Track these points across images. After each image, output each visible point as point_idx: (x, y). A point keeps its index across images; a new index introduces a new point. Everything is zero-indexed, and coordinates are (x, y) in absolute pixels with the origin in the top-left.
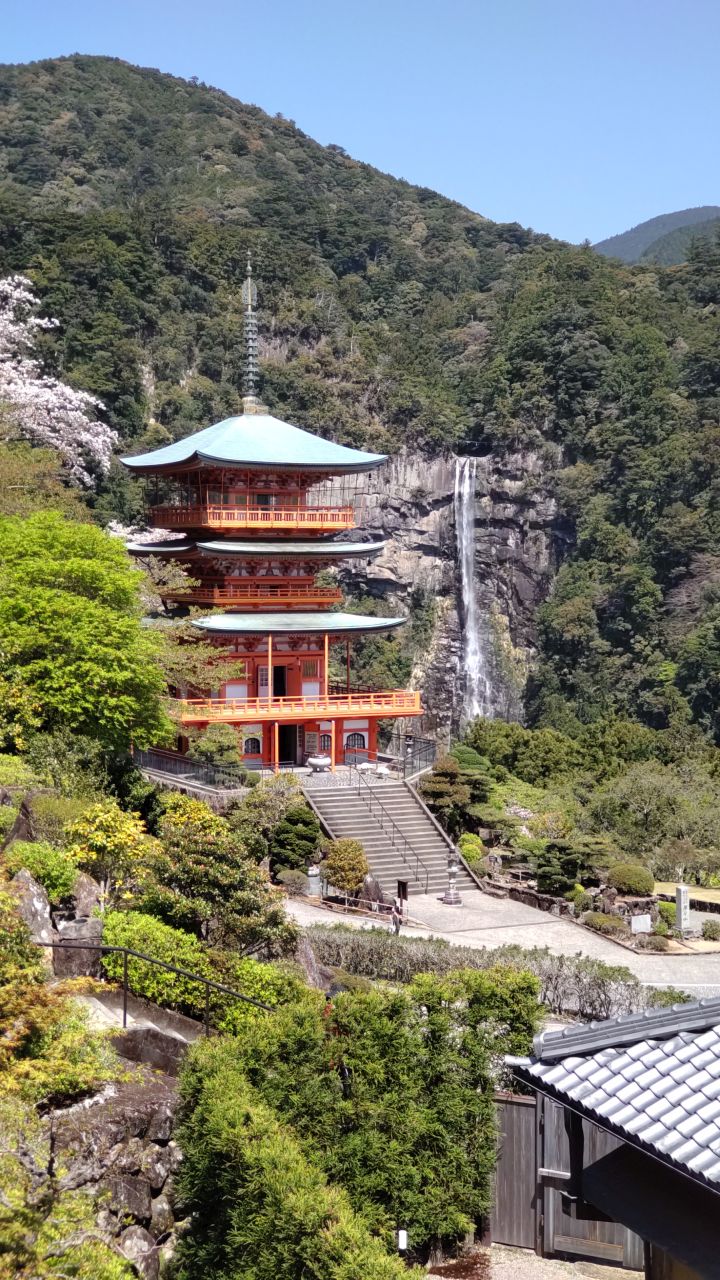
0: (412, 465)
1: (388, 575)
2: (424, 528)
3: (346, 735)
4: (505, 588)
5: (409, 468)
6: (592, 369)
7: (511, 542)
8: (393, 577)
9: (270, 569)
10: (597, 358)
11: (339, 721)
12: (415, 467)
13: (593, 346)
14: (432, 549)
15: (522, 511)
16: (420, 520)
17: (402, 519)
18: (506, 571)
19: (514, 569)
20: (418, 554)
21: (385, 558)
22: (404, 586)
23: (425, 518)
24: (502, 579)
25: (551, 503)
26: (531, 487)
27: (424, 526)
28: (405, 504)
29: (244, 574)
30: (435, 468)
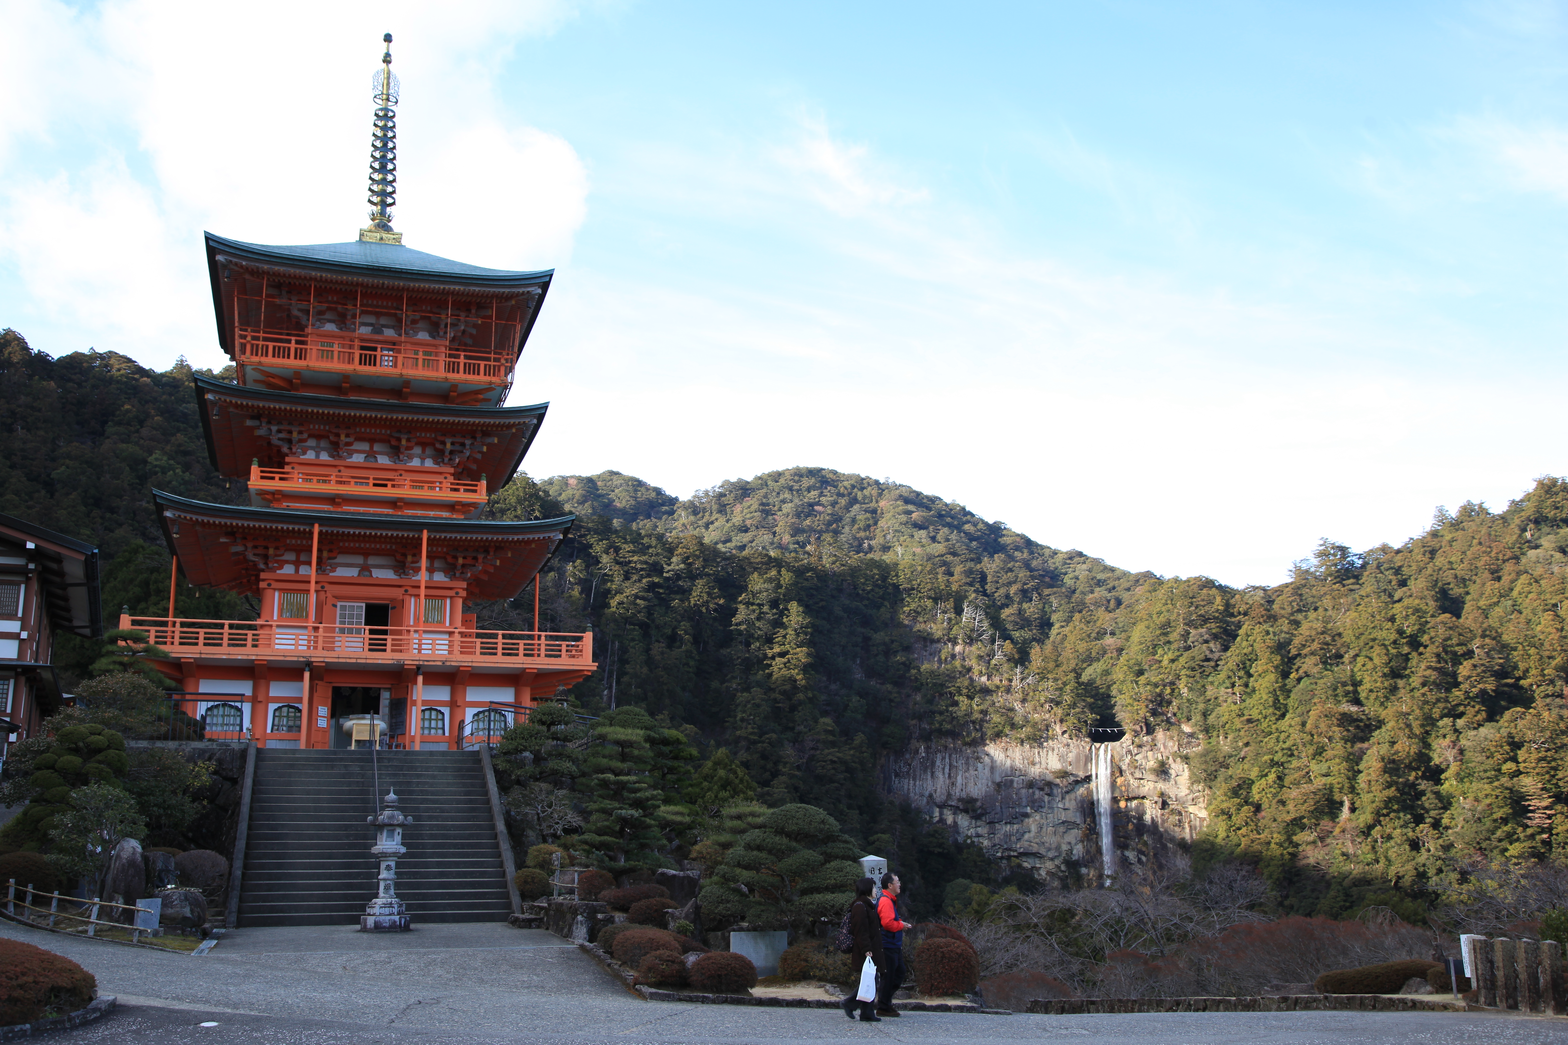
0: (1053, 750)
1: (1035, 848)
2: (1067, 805)
4: (1144, 859)
5: (1050, 753)
7: (1147, 818)
8: (1042, 851)
9: (371, 455)
11: (457, 684)
12: (1056, 751)
14: (1074, 825)
15: (1155, 788)
16: (1063, 798)
17: (1046, 798)
18: (1145, 844)
19: (1150, 842)
20: (1062, 829)
21: (1032, 834)
22: (1052, 859)
23: (1067, 797)
24: (1141, 852)
25: (1181, 780)
26: (1162, 766)
27: (1069, 804)
28: (1049, 783)
29: (325, 458)
30: (1075, 751)
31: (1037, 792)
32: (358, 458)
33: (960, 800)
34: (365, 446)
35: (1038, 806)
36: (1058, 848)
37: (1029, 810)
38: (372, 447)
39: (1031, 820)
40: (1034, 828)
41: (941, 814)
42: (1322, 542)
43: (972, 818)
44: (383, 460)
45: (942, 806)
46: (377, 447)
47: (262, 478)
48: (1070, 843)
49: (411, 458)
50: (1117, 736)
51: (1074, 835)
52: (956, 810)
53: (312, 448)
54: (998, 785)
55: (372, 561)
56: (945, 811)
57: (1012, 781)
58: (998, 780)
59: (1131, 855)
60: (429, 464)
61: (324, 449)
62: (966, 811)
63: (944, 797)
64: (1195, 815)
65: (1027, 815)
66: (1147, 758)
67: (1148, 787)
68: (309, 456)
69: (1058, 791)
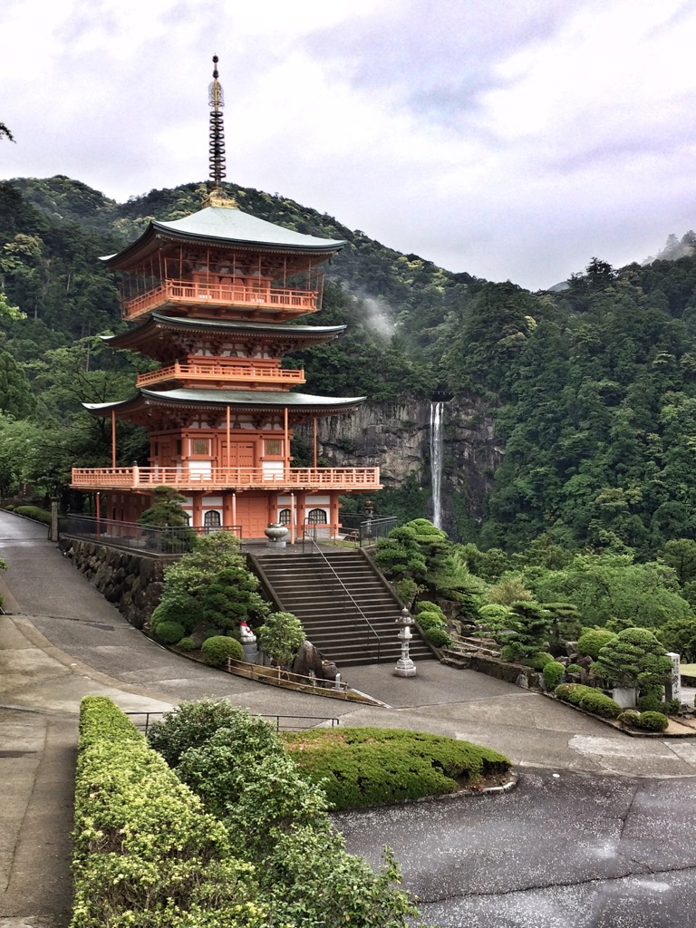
0: (404, 407)
3: (307, 511)
4: (462, 482)
5: (402, 408)
6: (515, 347)
7: (466, 454)
9: (234, 352)
11: (300, 494)
12: (406, 407)
14: (417, 459)
15: (472, 434)
16: (409, 440)
17: (398, 440)
18: (463, 471)
19: (467, 471)
20: (407, 461)
21: (387, 464)
22: (400, 482)
23: (412, 440)
24: (460, 477)
25: (491, 429)
26: (478, 420)
27: (411, 444)
28: (400, 430)
29: (208, 354)
30: (418, 408)
31: (392, 435)
32: (226, 354)
33: (339, 440)
34: (230, 346)
35: (391, 445)
36: (404, 474)
37: (386, 448)
38: (234, 347)
39: (387, 454)
40: (388, 460)
41: (324, 449)
42: (592, 261)
43: (346, 453)
44: (241, 355)
45: (325, 445)
46: (237, 346)
47: (182, 371)
48: (413, 471)
49: (256, 354)
50: (448, 398)
51: (414, 466)
52: (335, 447)
53: (200, 348)
54: (365, 431)
55: (241, 418)
56: (327, 448)
57: (375, 428)
58: (365, 427)
59: (454, 479)
60: (266, 357)
61: (207, 349)
62: (342, 448)
63: (327, 439)
64: (498, 452)
65: (384, 452)
66: (467, 414)
67: (467, 433)
68: (200, 353)
69: (406, 435)
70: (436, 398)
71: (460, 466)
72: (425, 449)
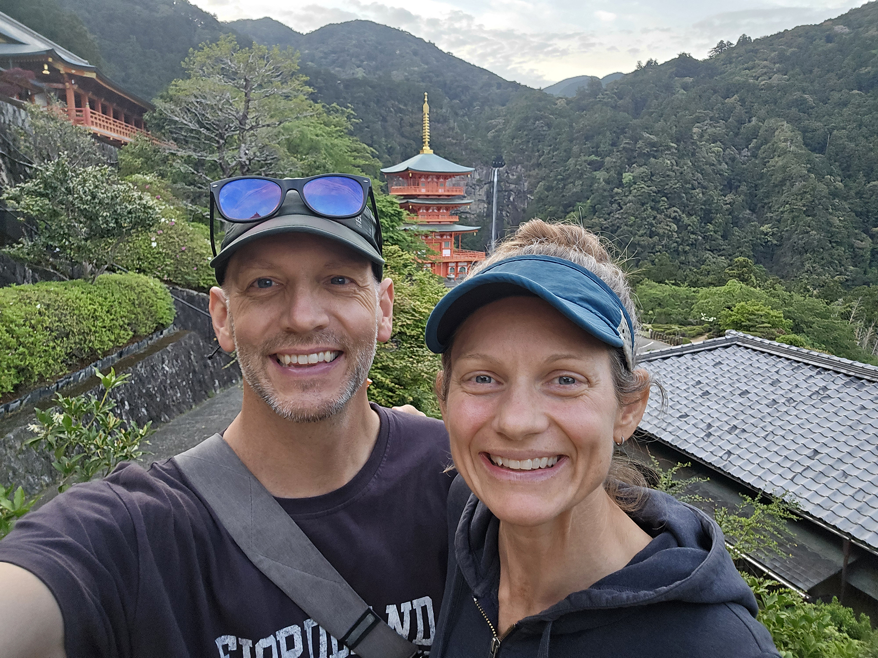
3: (459, 268)
6: (542, 135)
7: (511, 199)
9: (433, 210)
10: (544, 131)
11: (457, 262)
13: (542, 127)
14: (484, 201)
15: (516, 187)
17: (473, 191)
23: (481, 190)
25: (526, 184)
26: (519, 178)
27: (482, 193)
28: (474, 185)
29: (425, 211)
30: (485, 172)
51: (482, 206)
64: (530, 198)
66: (513, 175)
67: (513, 186)
68: (421, 211)
69: (478, 187)
70: (495, 166)
71: (508, 205)
72: (489, 195)
